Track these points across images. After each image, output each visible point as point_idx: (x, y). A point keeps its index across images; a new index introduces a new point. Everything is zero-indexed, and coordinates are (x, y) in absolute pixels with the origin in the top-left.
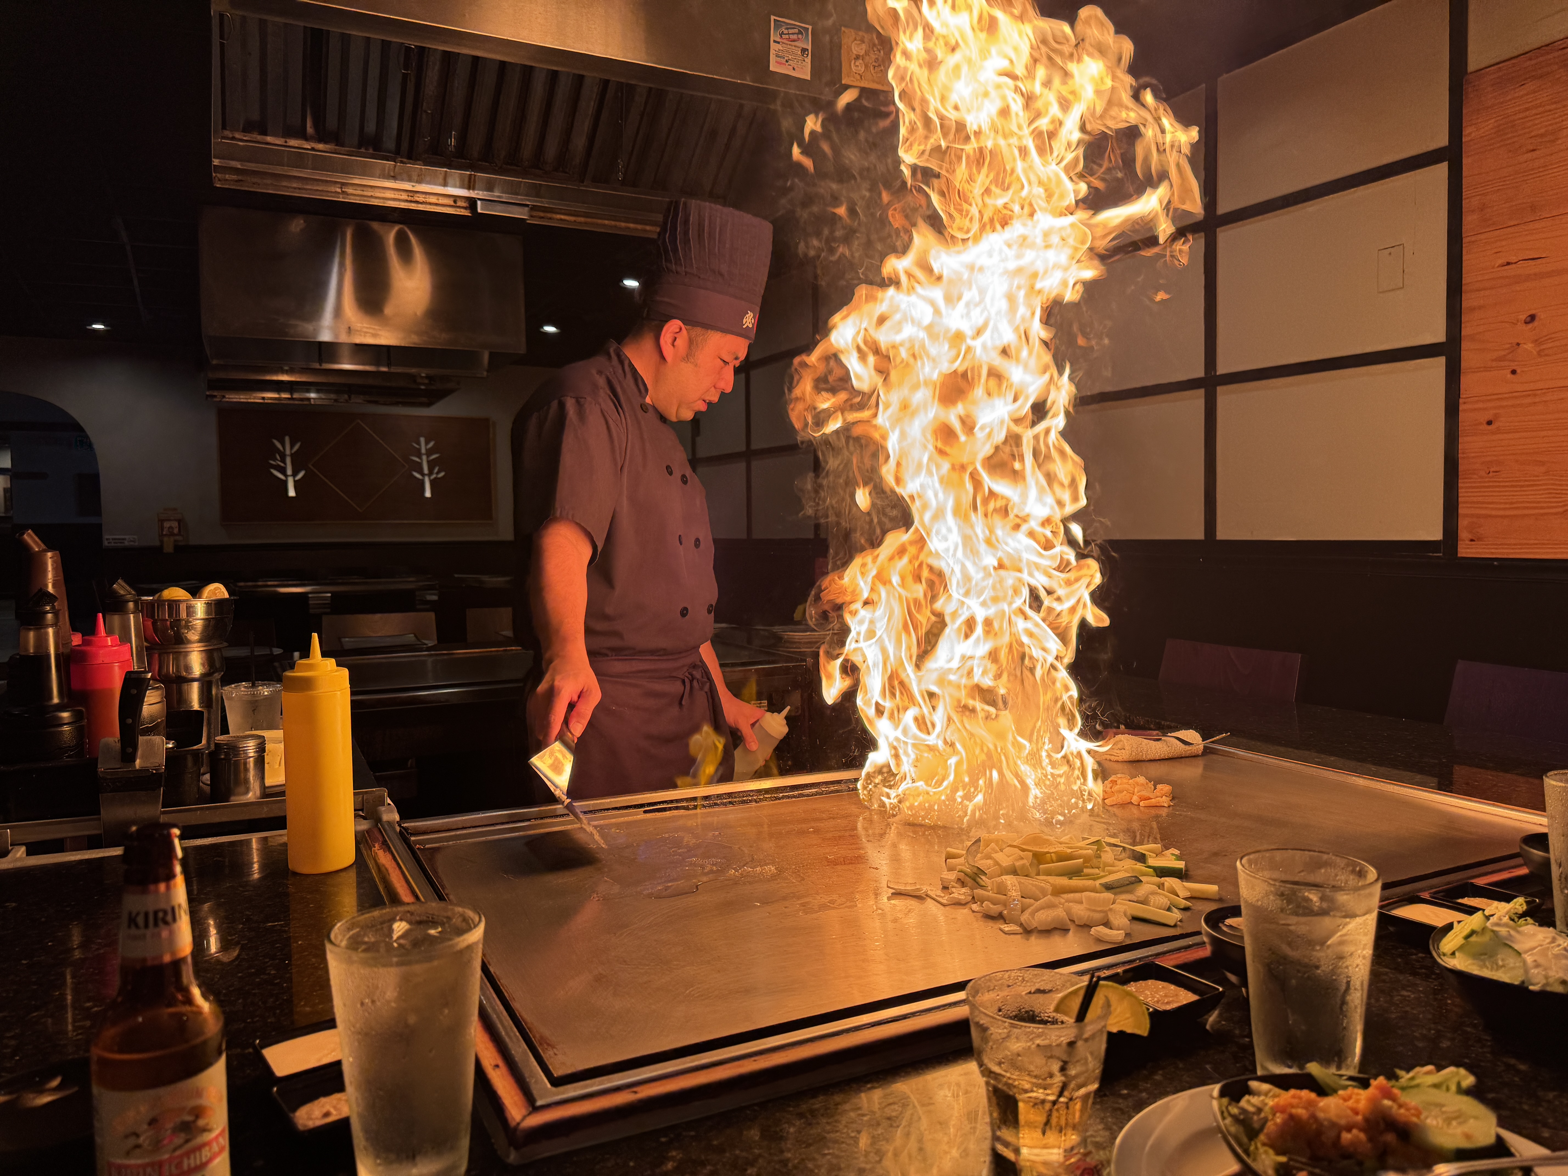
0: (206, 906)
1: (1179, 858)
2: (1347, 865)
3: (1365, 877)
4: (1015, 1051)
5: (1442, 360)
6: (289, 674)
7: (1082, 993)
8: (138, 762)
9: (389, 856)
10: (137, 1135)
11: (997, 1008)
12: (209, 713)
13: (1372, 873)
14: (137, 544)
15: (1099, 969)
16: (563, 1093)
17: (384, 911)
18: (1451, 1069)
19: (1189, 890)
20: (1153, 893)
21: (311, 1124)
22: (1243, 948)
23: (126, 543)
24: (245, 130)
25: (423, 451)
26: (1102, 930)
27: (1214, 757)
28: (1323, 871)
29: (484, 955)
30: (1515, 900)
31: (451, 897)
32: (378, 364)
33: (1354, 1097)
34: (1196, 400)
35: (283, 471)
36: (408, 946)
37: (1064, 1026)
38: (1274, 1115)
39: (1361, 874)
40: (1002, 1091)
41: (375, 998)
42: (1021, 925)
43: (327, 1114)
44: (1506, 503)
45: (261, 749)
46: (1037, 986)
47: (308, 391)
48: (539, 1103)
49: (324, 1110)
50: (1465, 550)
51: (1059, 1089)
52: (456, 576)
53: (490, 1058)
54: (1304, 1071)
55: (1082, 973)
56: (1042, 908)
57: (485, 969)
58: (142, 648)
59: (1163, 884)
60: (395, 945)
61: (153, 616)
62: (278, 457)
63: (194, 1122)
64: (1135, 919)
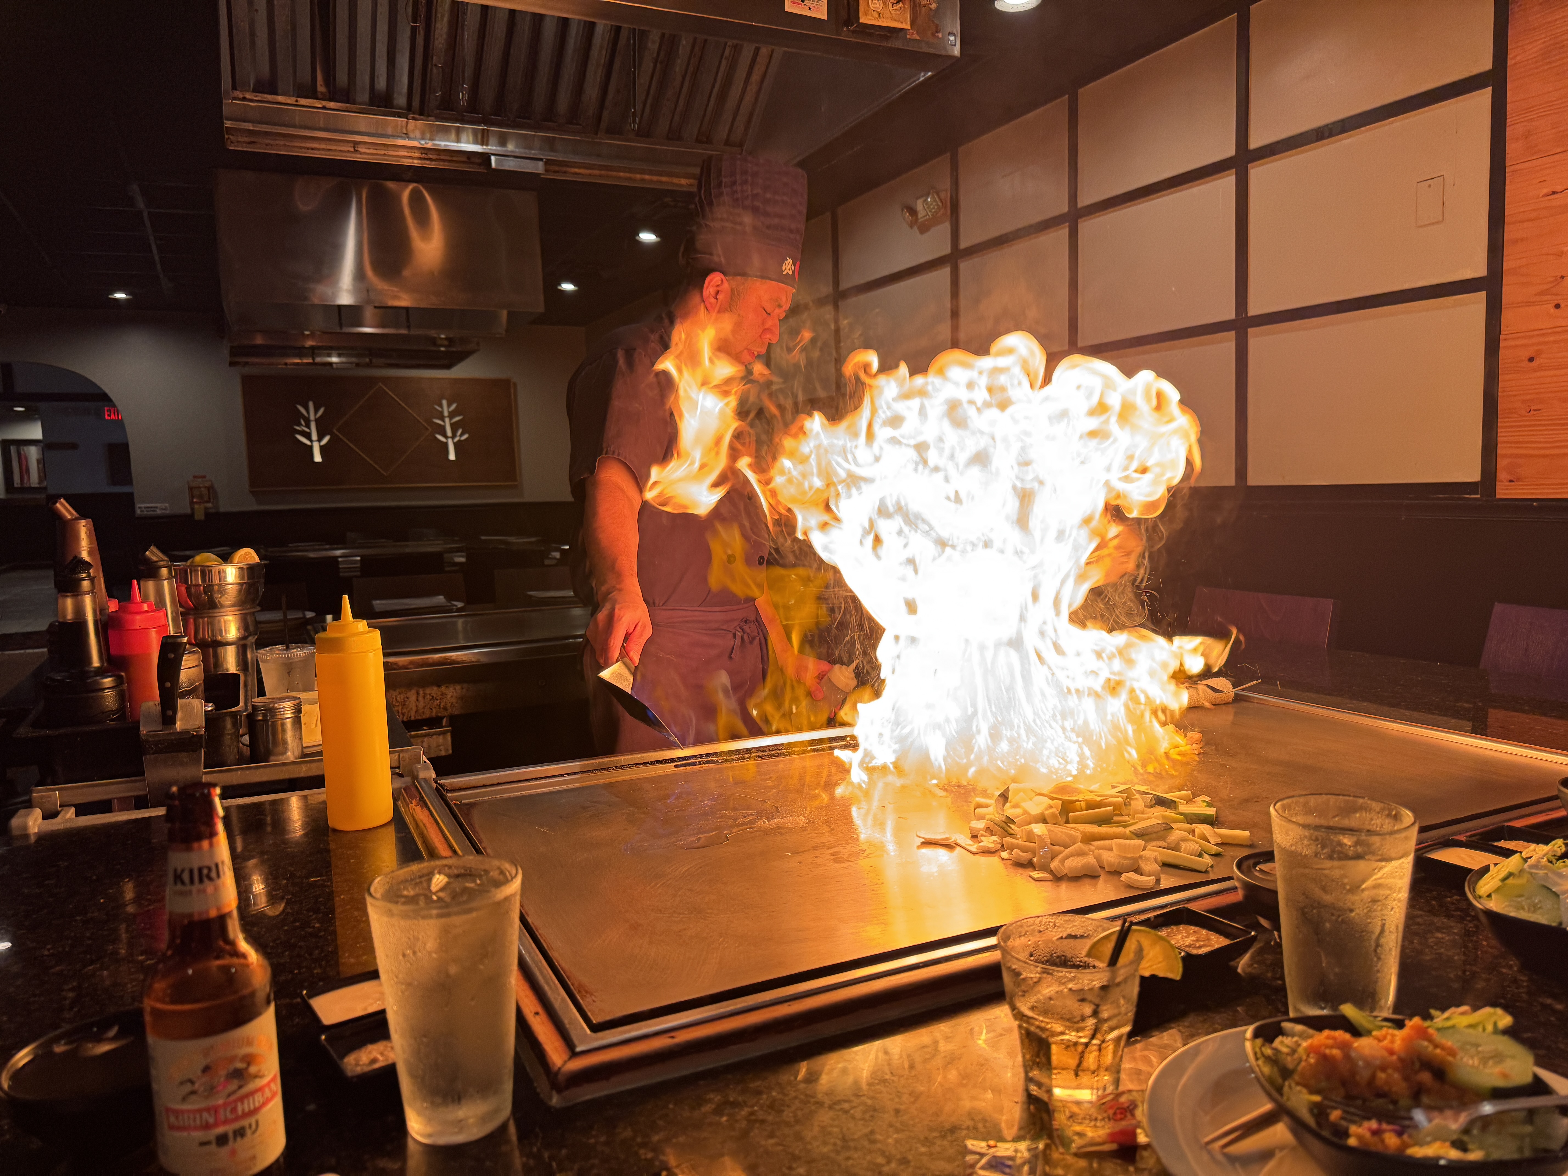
0: (252, 862)
1: (1209, 805)
2: (1383, 809)
3: (1401, 821)
4: (1048, 995)
5: (1483, 295)
6: (321, 635)
7: (1114, 938)
8: (178, 724)
9: (426, 811)
10: (192, 1082)
11: (1028, 953)
12: (246, 676)
13: (1408, 816)
14: (168, 512)
15: (1129, 914)
16: (602, 1039)
17: (422, 865)
18: (1488, 1010)
19: (1220, 836)
20: (1185, 840)
21: (359, 1070)
22: (1275, 893)
23: (159, 512)
24: (256, 90)
25: (446, 414)
26: (1132, 875)
27: (1245, 704)
28: (1358, 815)
29: (522, 906)
30: (1553, 842)
31: (489, 851)
32: (397, 326)
33: (1389, 1037)
34: (1227, 344)
35: (308, 436)
36: (448, 899)
37: (1096, 970)
38: (1308, 1056)
39: (1397, 818)
40: (1035, 1034)
41: (417, 949)
42: (1051, 872)
43: (374, 1061)
44: (1546, 442)
45: (298, 710)
46: (1069, 931)
47: (329, 355)
48: (579, 1049)
49: (372, 1057)
50: (1504, 491)
51: (1091, 1032)
52: (483, 538)
53: (530, 1006)
54: (1337, 1013)
55: (1113, 919)
56: (1072, 855)
57: (523, 920)
58: (177, 613)
59: (1194, 831)
60: (435, 898)
61: (186, 582)
62: (303, 422)
63: (247, 1069)
64: (1166, 865)
